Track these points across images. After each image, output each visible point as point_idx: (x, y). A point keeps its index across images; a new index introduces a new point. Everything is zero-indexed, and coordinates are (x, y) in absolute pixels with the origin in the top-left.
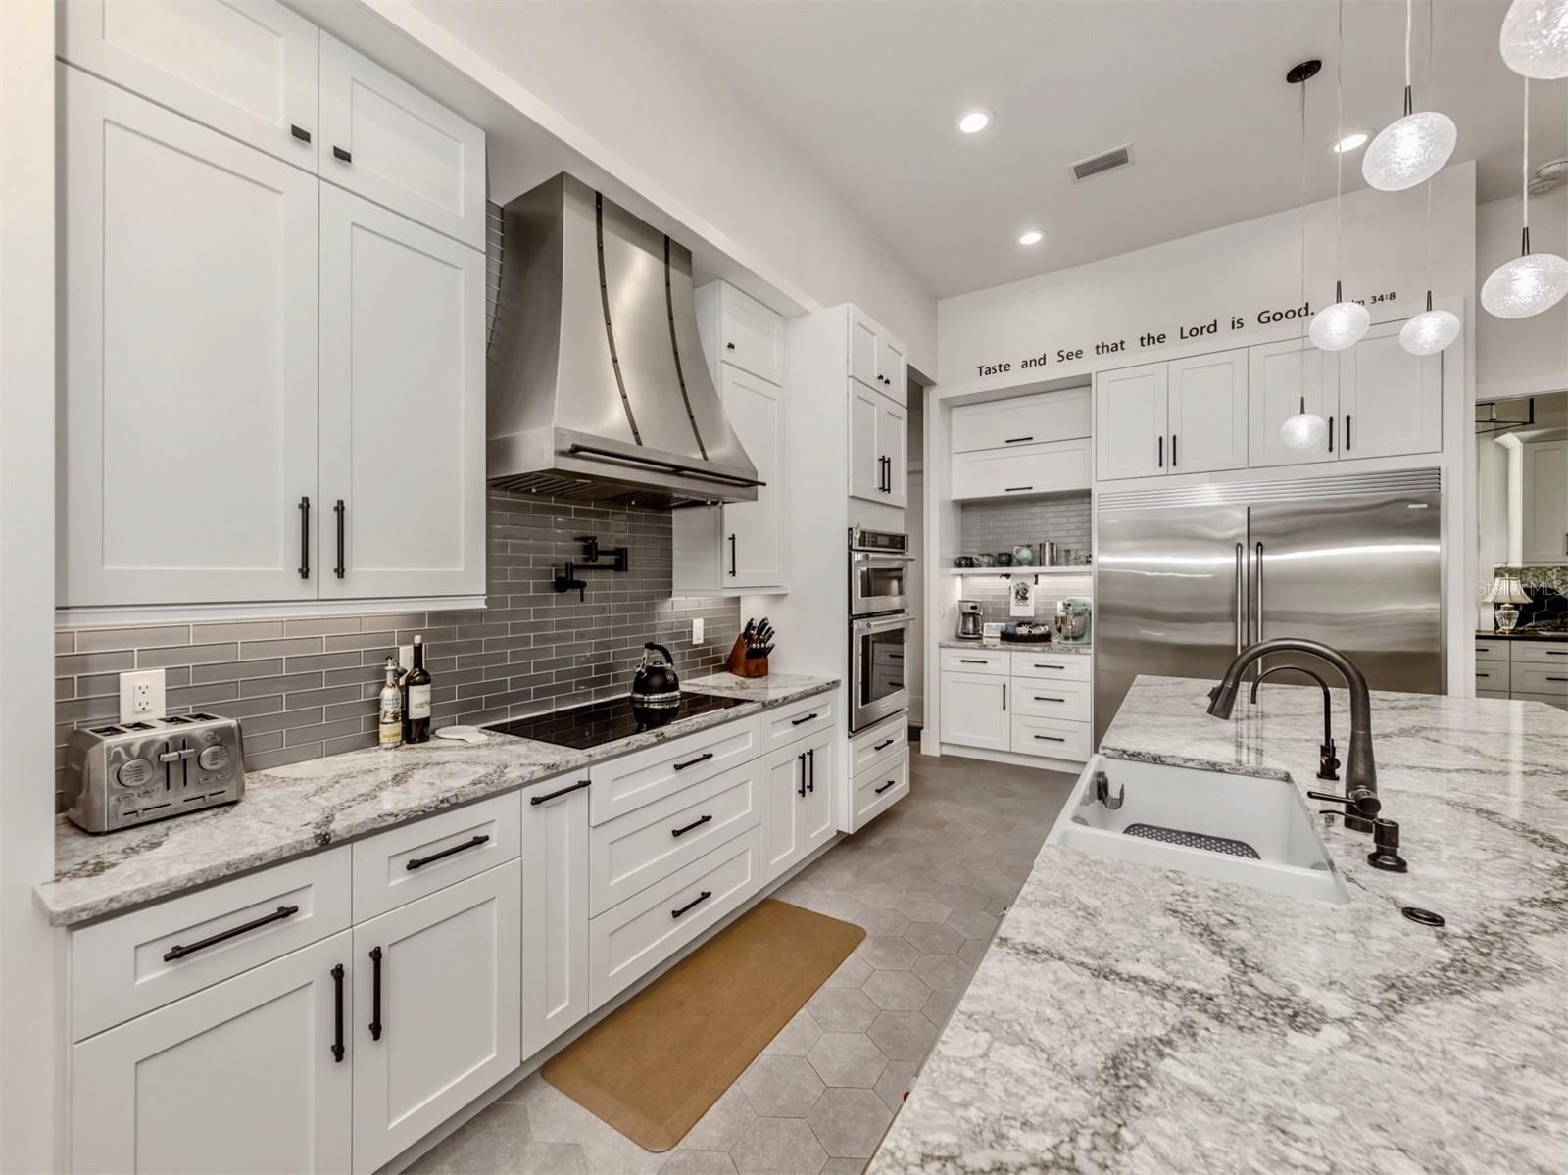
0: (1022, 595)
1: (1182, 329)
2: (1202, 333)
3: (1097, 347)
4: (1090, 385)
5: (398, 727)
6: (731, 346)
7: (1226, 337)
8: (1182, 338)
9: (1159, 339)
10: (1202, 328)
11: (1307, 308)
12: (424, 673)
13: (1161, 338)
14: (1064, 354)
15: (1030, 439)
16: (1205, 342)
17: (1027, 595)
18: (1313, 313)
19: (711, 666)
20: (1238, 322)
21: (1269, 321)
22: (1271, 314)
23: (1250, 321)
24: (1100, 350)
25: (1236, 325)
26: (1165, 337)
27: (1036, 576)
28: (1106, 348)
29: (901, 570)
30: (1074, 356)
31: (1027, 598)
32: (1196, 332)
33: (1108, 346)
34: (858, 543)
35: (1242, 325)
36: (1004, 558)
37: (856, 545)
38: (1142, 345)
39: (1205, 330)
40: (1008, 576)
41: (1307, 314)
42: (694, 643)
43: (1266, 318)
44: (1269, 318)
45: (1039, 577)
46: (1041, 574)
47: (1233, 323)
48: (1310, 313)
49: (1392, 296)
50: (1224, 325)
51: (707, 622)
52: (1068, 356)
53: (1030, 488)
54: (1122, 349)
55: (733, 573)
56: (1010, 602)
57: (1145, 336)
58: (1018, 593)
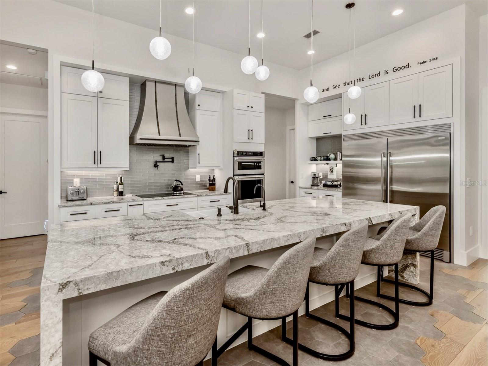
0: (332, 171)
1: (369, 75)
2: (375, 77)
3: (344, 83)
4: (341, 97)
5: (117, 192)
6: (199, 105)
7: (383, 77)
8: (369, 79)
9: (362, 79)
10: (375, 75)
11: (408, 65)
12: (122, 183)
13: (363, 79)
14: (334, 86)
15: (331, 115)
16: (376, 80)
17: (333, 171)
18: (410, 67)
19: (203, 188)
20: (387, 72)
21: (396, 71)
22: (397, 68)
23: (390, 71)
24: (345, 84)
25: (386, 73)
26: (364, 79)
27: (336, 164)
28: (347, 84)
29: (260, 162)
30: (337, 87)
31: (333, 172)
32: (374, 76)
33: (347, 83)
34: (236, 154)
35: (388, 73)
36: (325, 157)
37: (236, 155)
38: (357, 82)
39: (376, 75)
40: (328, 164)
41: (408, 67)
42: (197, 181)
43: (396, 70)
44: (396, 69)
45: (337, 164)
46: (338, 163)
47: (385, 72)
48: (409, 67)
49: (437, 58)
50: (382, 73)
51: (201, 176)
52: (336, 87)
53: (331, 133)
54: (351, 84)
55: (199, 163)
56: (328, 173)
57: (358, 79)
58: (330, 170)
